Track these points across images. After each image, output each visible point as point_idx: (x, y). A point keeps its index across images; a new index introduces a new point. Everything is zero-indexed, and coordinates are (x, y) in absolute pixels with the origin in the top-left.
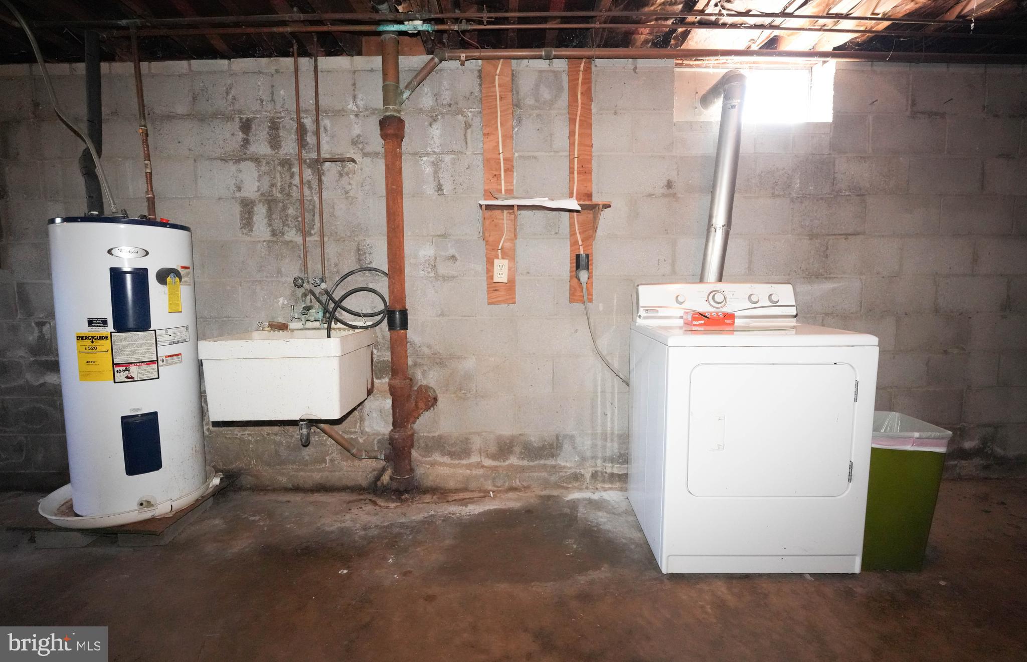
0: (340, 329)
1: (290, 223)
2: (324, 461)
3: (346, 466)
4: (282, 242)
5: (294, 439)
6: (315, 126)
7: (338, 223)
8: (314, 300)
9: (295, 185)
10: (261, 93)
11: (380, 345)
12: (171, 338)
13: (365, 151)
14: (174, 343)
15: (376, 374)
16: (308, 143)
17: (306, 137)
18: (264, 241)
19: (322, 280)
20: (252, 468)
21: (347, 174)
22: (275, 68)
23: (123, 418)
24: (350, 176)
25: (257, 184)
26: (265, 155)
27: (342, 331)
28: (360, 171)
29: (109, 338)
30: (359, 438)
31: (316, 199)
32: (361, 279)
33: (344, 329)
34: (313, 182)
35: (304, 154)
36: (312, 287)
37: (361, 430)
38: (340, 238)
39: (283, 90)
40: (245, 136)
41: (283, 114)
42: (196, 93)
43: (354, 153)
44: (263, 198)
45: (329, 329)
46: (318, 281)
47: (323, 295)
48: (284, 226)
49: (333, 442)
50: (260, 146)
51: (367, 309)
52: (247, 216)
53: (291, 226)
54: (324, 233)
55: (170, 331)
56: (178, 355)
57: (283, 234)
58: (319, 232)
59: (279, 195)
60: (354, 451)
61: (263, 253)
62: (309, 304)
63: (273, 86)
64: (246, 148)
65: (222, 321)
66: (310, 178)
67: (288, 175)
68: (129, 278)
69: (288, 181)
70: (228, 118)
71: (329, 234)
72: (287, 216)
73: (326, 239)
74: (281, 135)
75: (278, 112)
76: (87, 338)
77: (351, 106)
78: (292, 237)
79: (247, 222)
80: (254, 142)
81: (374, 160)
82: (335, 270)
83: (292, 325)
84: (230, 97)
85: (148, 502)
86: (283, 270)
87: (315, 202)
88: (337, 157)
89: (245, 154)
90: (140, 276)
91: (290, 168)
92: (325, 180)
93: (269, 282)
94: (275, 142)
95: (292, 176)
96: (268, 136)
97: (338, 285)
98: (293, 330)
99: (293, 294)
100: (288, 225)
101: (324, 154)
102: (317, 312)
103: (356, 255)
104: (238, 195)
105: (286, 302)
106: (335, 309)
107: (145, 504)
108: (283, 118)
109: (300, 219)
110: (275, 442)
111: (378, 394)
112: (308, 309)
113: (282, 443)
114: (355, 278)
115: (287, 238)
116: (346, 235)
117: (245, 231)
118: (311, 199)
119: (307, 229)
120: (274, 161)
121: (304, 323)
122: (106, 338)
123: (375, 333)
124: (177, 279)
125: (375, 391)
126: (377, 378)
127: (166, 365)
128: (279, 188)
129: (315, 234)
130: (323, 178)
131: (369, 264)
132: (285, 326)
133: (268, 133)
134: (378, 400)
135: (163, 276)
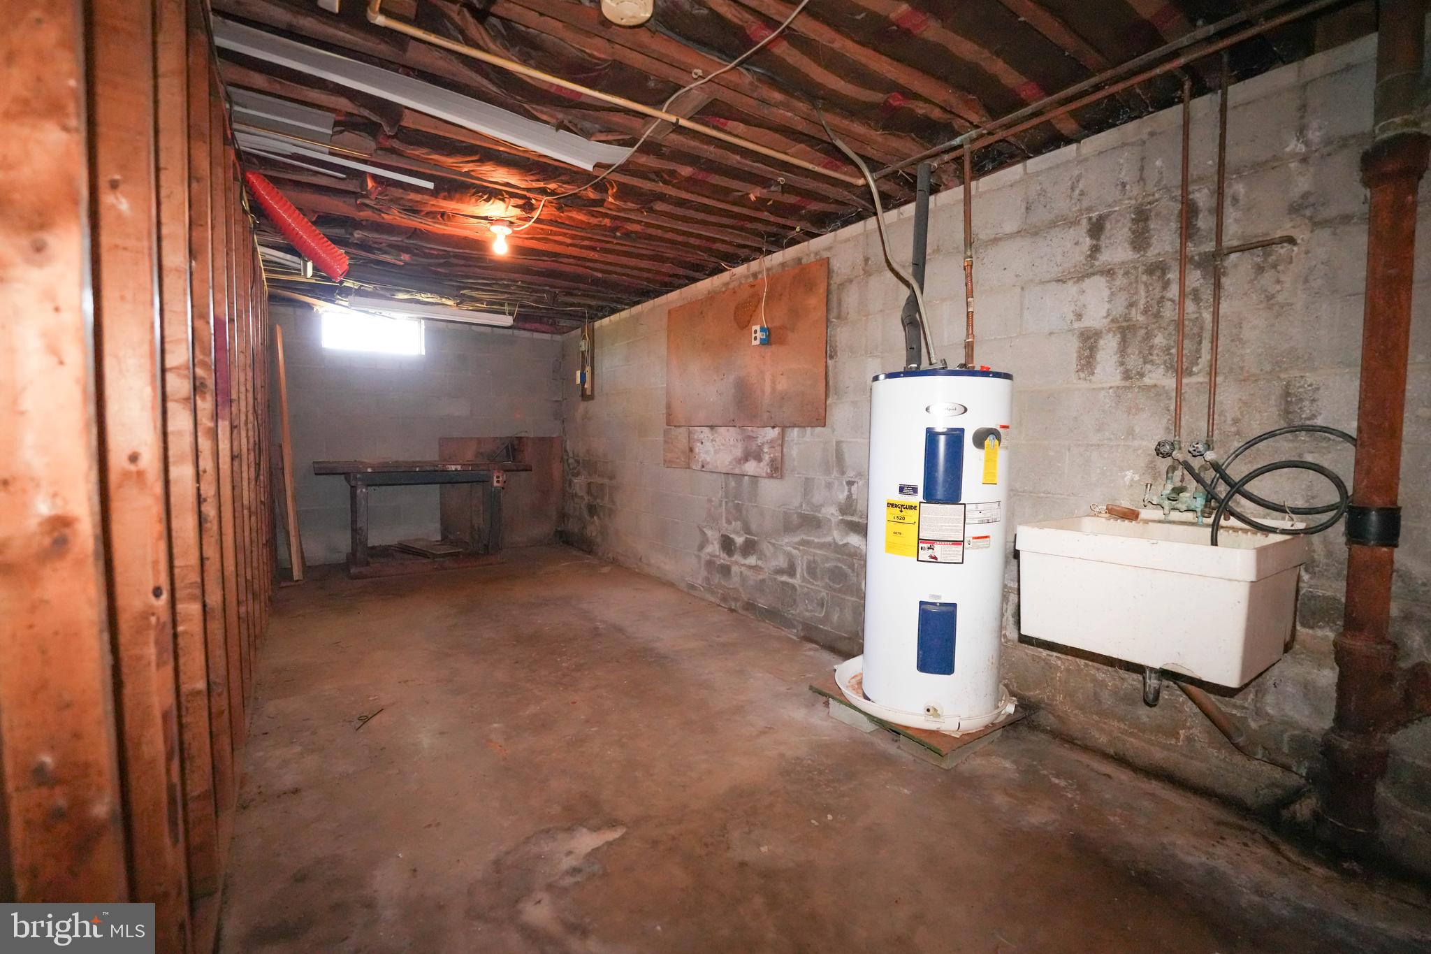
0: (1235, 529)
1: (1155, 358)
2: (1176, 735)
3: (1217, 757)
4: (1139, 387)
5: (1125, 685)
6: (1214, 200)
7: (1248, 351)
8: (1188, 476)
9: (1170, 300)
10: (1123, 174)
11: (1318, 566)
12: (981, 515)
13: (1318, 219)
14: (983, 523)
15: (1303, 617)
16: (1199, 229)
17: (1196, 220)
18: (1111, 388)
19: (1209, 446)
20: (1056, 705)
21: (1274, 266)
22: (1149, 130)
23: (921, 603)
24: (1280, 268)
25: (1107, 306)
26: (1123, 263)
27: (1240, 532)
28: (1303, 256)
29: (918, 508)
30: (1250, 720)
31: (1207, 316)
32: (1287, 445)
33: (1245, 531)
34: (1203, 290)
35: (1191, 248)
36: (1189, 458)
37: (1255, 706)
38: (1249, 376)
39: (1160, 159)
40: (1094, 242)
41: (1157, 196)
42: (1031, 201)
43: (1294, 227)
44: (1115, 325)
45: (1215, 527)
46: (1201, 447)
47: (1206, 469)
48: (1145, 363)
49: (1197, 710)
50: (1117, 251)
51: (1296, 498)
52: (1087, 353)
53: (1157, 362)
54: (1218, 370)
55: (981, 507)
56: (986, 537)
57: (1142, 375)
58: (1208, 369)
59: (1141, 318)
60: (1241, 740)
61: (1108, 406)
62: (1180, 484)
63: (1143, 159)
64: (1096, 259)
65: (1038, 497)
66: (1197, 284)
67: (1158, 286)
68: (942, 439)
69: (1158, 296)
70: (1071, 223)
71: (1226, 371)
72: (1151, 347)
73: (1219, 379)
74: (1152, 227)
75: (1149, 195)
76: (896, 506)
77: (1295, 146)
78: (1158, 379)
79: (1087, 361)
80: (1107, 247)
81: (1338, 231)
82: (1233, 429)
83: (1145, 514)
84: (1077, 192)
85: (935, 710)
86: (1137, 429)
87: (1203, 322)
88: (1254, 241)
89: (1092, 267)
90: (955, 438)
91: (1164, 273)
92: (1227, 284)
93: (1112, 447)
94: (1140, 240)
95: (1166, 285)
96: (1130, 234)
97: (1237, 456)
98: (1146, 522)
99: (1151, 467)
100: (1152, 362)
101: (1229, 240)
102: (1193, 497)
103: (1281, 403)
104: (1076, 325)
105: (1137, 478)
106: (1230, 496)
107: (931, 710)
108: (1157, 201)
109: (1174, 351)
110: (1094, 680)
111: (1302, 653)
112: (1178, 490)
113: (1106, 686)
114: (1273, 444)
115: (1147, 381)
116: (1262, 370)
117: (1082, 375)
118: (1197, 318)
119: (1185, 365)
120: (1136, 268)
121: (1166, 511)
122: (915, 508)
123: (1310, 544)
124: (997, 442)
125: (1297, 647)
126: (1303, 625)
127: (972, 548)
128: (1142, 307)
129: (1198, 373)
130: (1223, 280)
131: (1309, 419)
132: (1133, 514)
133: (1130, 229)
134: (1302, 665)
135: (980, 439)
